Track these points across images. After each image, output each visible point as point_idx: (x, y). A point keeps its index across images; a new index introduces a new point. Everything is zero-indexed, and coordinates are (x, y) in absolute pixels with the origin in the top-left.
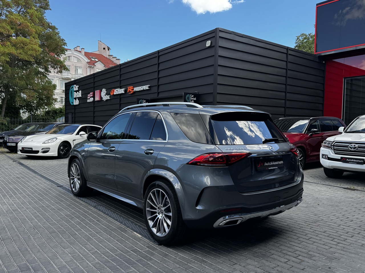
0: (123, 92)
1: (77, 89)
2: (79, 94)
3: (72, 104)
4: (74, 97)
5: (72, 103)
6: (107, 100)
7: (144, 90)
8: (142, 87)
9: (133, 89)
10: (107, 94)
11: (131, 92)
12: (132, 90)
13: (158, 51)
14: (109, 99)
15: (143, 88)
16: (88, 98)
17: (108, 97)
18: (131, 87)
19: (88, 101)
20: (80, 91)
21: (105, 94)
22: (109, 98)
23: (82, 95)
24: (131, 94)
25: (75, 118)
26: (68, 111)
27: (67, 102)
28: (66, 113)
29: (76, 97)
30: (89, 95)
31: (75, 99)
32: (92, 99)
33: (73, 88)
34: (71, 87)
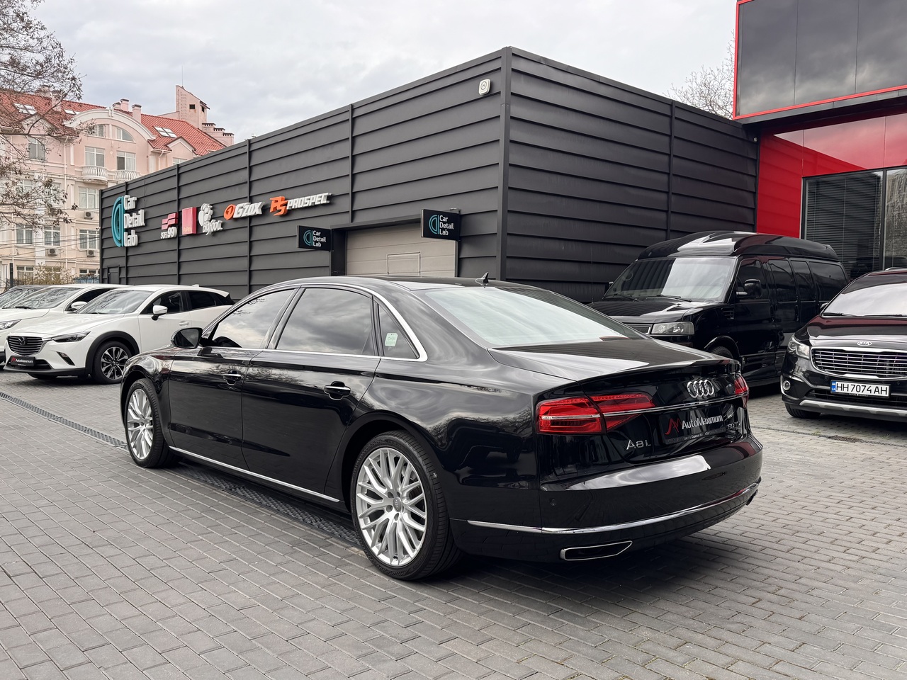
0: (259, 212)
1: (132, 206)
2: (138, 220)
3: (119, 245)
4: (125, 227)
5: (120, 242)
6: (215, 233)
7: (314, 206)
8: (309, 197)
9: (286, 205)
10: (213, 217)
11: (280, 210)
12: (281, 206)
13: (352, 105)
14: (219, 231)
15: (311, 201)
16: (164, 227)
17: (216, 226)
18: (279, 198)
19: (164, 235)
20: (141, 212)
21: (208, 217)
22: (219, 228)
23: (146, 220)
24: (282, 216)
25: (127, 279)
26: (108, 263)
27: (105, 239)
28: (104, 269)
29: (130, 226)
30: (165, 221)
31: (128, 231)
32: (172, 232)
33: (121, 202)
34: (117, 201)
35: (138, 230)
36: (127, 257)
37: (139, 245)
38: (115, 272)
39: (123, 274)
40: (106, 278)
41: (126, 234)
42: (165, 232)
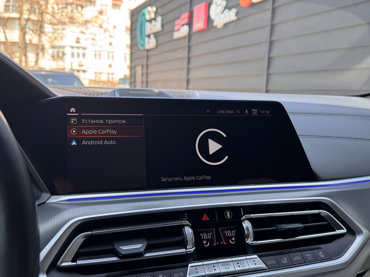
1: (153, 16)
2: (157, 26)
3: (141, 48)
4: (147, 33)
5: (143, 45)
6: (227, 25)
10: (228, 7)
14: (233, 20)
16: (176, 28)
19: (176, 35)
20: (159, 19)
21: (220, 8)
22: (234, 18)
23: (162, 26)
25: (147, 74)
26: (134, 63)
27: (133, 46)
28: (132, 68)
29: (150, 32)
30: (177, 22)
31: (149, 36)
32: (184, 30)
33: (144, 15)
34: (141, 14)
35: (157, 35)
36: (148, 57)
37: (157, 46)
38: (139, 70)
39: (145, 71)
40: (133, 75)
41: (147, 39)
42: (177, 32)
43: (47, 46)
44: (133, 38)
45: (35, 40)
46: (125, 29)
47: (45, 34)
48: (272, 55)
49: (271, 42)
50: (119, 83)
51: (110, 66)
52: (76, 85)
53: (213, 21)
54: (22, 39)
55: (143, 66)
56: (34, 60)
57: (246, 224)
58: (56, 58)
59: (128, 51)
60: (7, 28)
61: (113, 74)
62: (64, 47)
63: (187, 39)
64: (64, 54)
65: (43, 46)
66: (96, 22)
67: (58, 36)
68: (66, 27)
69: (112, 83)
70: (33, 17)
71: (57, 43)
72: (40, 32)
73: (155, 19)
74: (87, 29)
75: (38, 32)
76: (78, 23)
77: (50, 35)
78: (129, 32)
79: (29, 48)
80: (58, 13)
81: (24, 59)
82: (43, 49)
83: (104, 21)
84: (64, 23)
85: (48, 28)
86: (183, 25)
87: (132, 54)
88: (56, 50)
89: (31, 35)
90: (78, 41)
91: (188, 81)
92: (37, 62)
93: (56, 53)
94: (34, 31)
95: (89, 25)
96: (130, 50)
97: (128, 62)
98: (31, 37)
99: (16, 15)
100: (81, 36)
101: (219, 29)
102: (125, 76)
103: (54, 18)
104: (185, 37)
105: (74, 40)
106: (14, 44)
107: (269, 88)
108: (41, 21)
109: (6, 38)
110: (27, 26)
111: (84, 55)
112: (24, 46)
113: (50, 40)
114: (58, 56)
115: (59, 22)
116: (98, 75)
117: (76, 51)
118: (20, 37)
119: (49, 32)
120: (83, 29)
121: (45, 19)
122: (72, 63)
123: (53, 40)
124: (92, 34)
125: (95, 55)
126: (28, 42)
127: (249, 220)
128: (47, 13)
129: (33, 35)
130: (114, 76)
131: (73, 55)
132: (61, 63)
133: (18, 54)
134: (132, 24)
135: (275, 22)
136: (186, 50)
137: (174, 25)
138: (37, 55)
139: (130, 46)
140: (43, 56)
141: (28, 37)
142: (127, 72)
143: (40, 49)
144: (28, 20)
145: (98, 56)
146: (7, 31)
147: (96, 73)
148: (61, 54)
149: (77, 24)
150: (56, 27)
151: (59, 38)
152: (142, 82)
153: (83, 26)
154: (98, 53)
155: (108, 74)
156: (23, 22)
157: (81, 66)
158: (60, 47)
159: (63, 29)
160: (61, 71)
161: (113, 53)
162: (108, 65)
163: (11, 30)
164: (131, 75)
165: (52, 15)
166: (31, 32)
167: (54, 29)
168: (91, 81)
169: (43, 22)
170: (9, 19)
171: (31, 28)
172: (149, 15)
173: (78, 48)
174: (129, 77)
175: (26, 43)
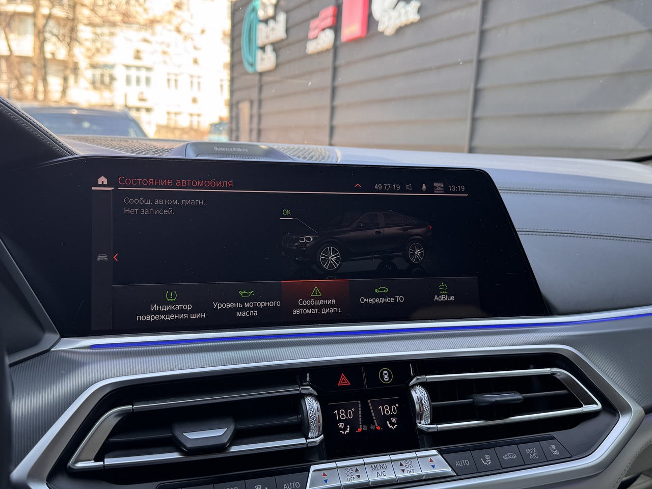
1: (270, 12)
2: (277, 30)
3: (250, 69)
4: (259, 44)
5: (252, 65)
6: (401, 29)
14: (413, 22)
16: (311, 34)
17: (408, 13)
19: (312, 47)
20: (282, 17)
22: (413, 18)
23: (287, 30)
25: (260, 117)
26: (237, 96)
27: (235, 65)
28: (233, 105)
29: (266, 41)
30: (314, 23)
31: (263, 48)
32: (326, 39)
33: (254, 10)
34: (250, 8)
35: (277, 46)
36: (261, 88)
37: (277, 67)
38: (245, 108)
39: (255, 111)
40: (234, 117)
41: (259, 53)
42: (313, 41)
43: (83, 64)
44: (235, 51)
45: (62, 53)
46: (221, 36)
47: (79, 42)
48: (481, 85)
49: (480, 63)
50: (210, 132)
51: (194, 101)
52: (133, 134)
53: (377, 23)
54: (38, 50)
55: (252, 102)
56: (60, 88)
57: (419, 394)
58: (98, 85)
59: (226, 75)
60: (12, 31)
61: (199, 115)
62: (112, 67)
63: (330, 56)
64: (112, 78)
65: (76, 64)
66: (169, 22)
67: (102, 46)
68: (116, 30)
69: (197, 131)
70: (59, 12)
71: (100, 59)
72: (71, 38)
73: (274, 18)
74: (153, 34)
75: (68, 40)
76: (138, 23)
77: (88, 44)
78: (228, 41)
79: (52, 68)
80: (102, 6)
81: (41, 88)
82: (75, 69)
83: (183, 21)
84: (114, 24)
85: (85, 32)
86: (323, 30)
87: (232, 80)
88: (98, 72)
89: (55, 44)
90: (138, 56)
91: (332, 129)
92: (64, 91)
93: (98, 78)
94: (60, 37)
95: (158, 28)
96: (229, 72)
97: (226, 95)
98: (55, 48)
99: (28, 8)
100: (143, 47)
101: (388, 37)
102: (221, 119)
103: (96, 14)
104: (327, 50)
105: (132, 53)
106: (24, 59)
107: (476, 143)
108: (73, 20)
109: (10, 49)
110: (48, 28)
111: (148, 80)
112: (42, 65)
113: (89, 54)
114: (102, 82)
115: (104, 22)
116: (173, 116)
117: (133, 73)
118: (34, 48)
119: (86, 40)
120: (146, 34)
121: (80, 17)
122: (126, 96)
123: (94, 53)
124: (162, 43)
125: (169, 80)
126: (48, 56)
127: (424, 385)
128: (83, 5)
129: (59, 44)
130: (201, 119)
131: (128, 81)
132: (106, 94)
133: (30, 79)
134: (234, 26)
135: (487, 26)
136: (329, 74)
137: (308, 29)
138: (65, 79)
139: (230, 66)
140: (76, 81)
141: (49, 48)
142: (225, 113)
143: (70, 69)
144: (49, 17)
145: (173, 83)
146: (12, 36)
147: (168, 113)
148: (107, 79)
149: (135, 26)
150: (99, 30)
151: (104, 50)
152: (251, 131)
153: (146, 29)
154: (173, 78)
155: (191, 115)
156: (41, 22)
157: (142, 100)
158: (106, 66)
159: (112, 34)
160: (106, 109)
161: (199, 77)
162: (190, 100)
163: (19, 34)
164: (231, 118)
165: (92, 8)
166: (54, 39)
167: (96, 34)
168: (160, 128)
169: (76, 22)
170: (14, 15)
171: (55, 31)
172: (264, 11)
173: (138, 68)
174: (227, 121)
175: (45, 59)
